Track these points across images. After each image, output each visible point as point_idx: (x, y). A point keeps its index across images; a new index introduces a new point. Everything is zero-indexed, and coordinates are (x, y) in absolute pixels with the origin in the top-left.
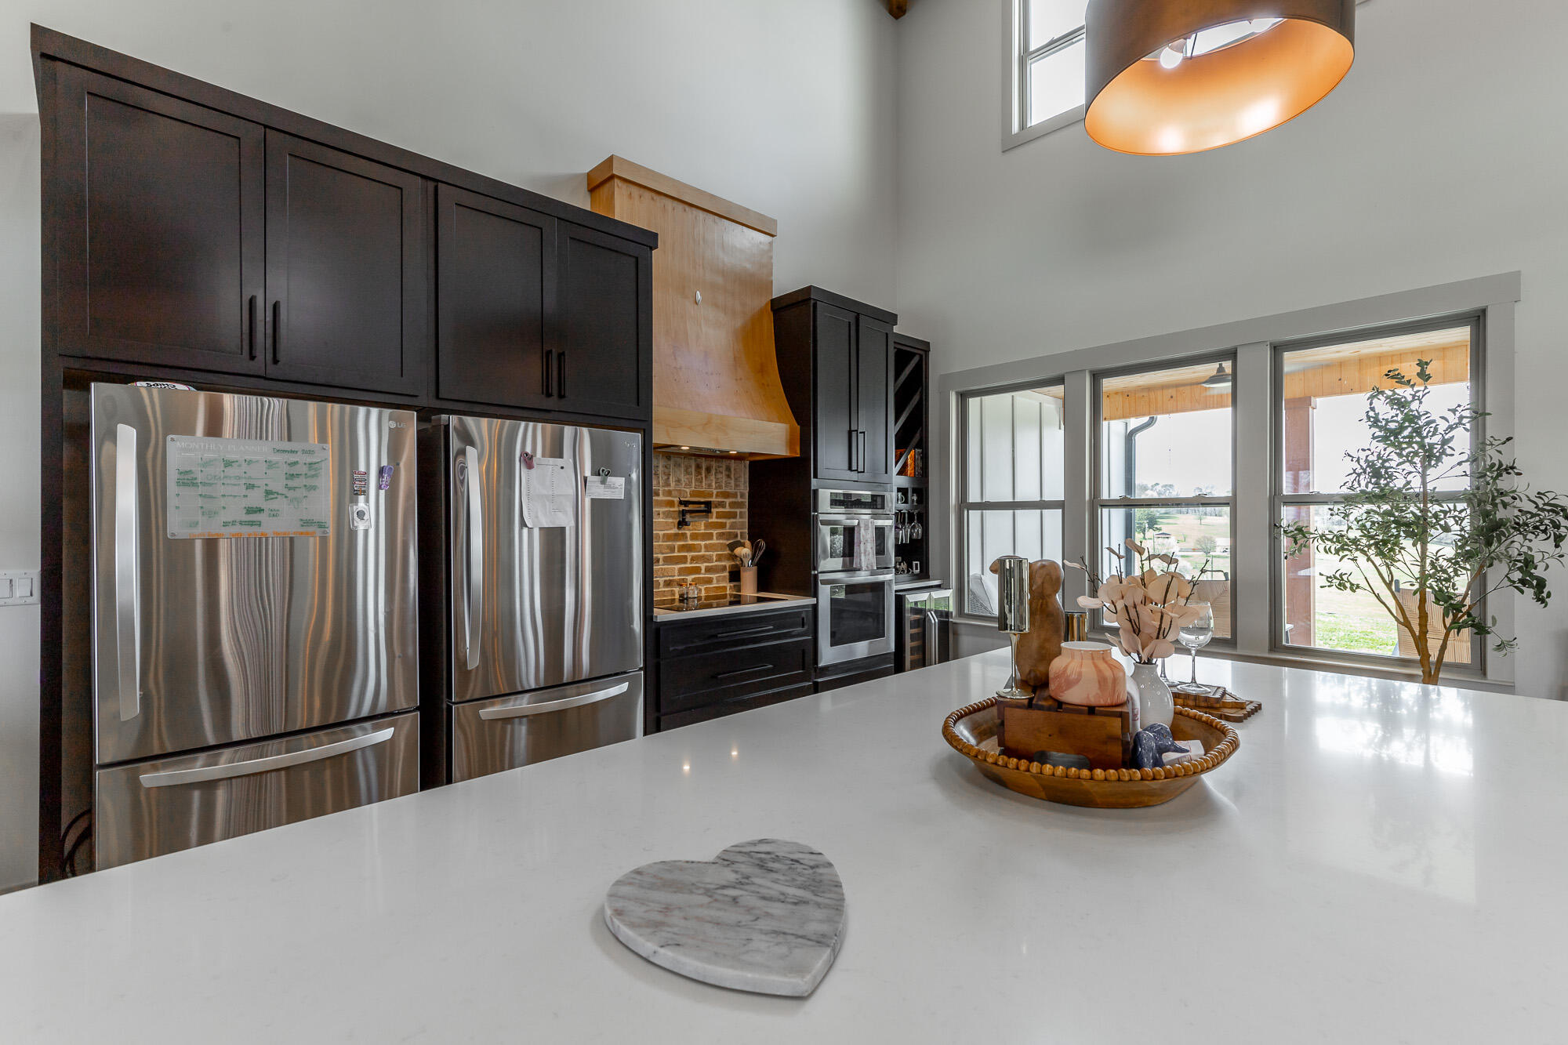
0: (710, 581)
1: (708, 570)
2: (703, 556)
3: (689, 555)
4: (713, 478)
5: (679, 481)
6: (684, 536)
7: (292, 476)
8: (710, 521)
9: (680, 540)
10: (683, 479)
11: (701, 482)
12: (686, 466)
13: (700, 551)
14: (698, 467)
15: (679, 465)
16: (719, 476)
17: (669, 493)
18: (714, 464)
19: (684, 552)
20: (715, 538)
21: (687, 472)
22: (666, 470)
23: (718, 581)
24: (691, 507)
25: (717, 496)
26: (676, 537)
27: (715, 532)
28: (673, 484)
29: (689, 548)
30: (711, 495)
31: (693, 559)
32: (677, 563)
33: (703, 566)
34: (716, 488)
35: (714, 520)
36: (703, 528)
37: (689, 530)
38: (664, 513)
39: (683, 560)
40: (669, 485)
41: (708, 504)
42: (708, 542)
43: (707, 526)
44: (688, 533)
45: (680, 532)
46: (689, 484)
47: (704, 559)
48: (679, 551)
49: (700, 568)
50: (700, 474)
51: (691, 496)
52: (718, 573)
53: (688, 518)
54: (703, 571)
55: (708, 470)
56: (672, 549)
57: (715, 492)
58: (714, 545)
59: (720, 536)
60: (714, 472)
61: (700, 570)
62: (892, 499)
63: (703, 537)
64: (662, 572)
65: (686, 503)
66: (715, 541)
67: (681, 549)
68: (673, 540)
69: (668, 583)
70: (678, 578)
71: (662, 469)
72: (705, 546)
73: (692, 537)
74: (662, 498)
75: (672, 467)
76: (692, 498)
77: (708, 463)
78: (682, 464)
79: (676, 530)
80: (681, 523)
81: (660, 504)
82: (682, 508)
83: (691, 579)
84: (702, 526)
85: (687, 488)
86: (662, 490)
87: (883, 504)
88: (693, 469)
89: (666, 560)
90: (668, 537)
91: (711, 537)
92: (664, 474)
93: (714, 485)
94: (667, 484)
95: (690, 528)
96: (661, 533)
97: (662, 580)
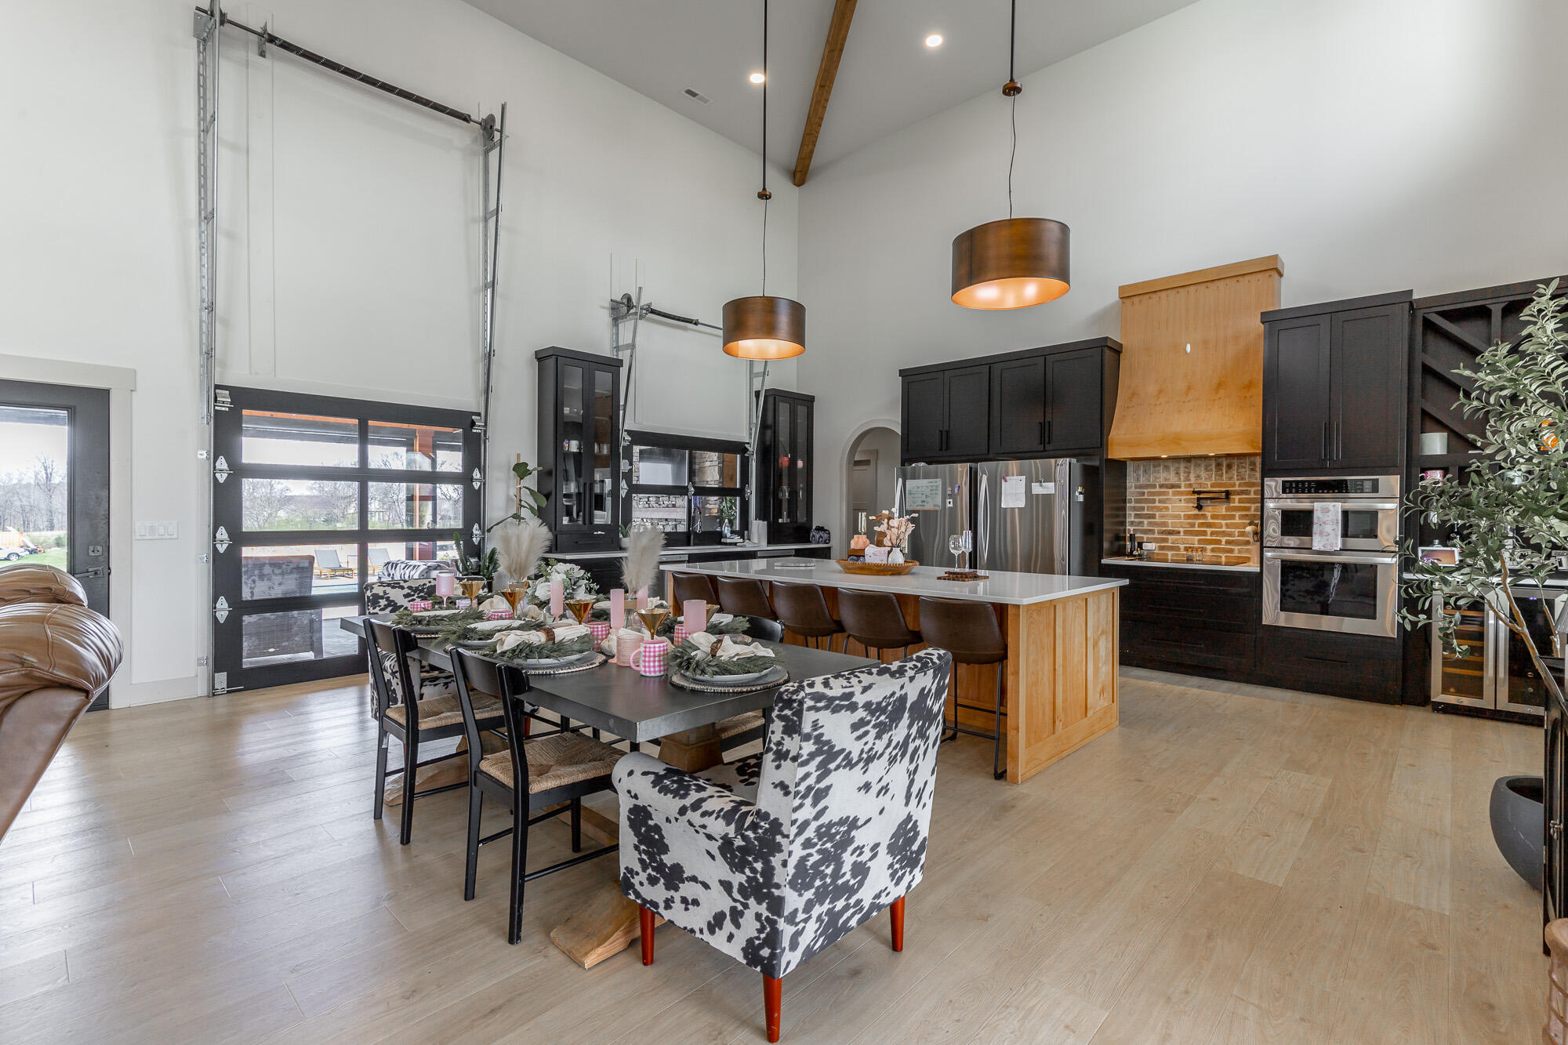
0: (1231, 551)
1: (1228, 542)
2: (1223, 532)
3: (1209, 530)
4: (1235, 471)
5: (1198, 477)
6: (1204, 516)
7: (932, 490)
8: (1232, 505)
9: (1200, 519)
10: (1203, 474)
11: (1222, 476)
12: (1206, 465)
13: (1221, 528)
14: (1219, 465)
15: (1199, 465)
16: (1243, 470)
17: (1190, 485)
18: (1235, 461)
19: (1204, 527)
20: (1237, 518)
21: (1206, 470)
23: (1239, 552)
25: (1240, 485)
26: (1196, 517)
27: (1237, 514)
29: (1209, 525)
30: (1234, 485)
31: (1212, 533)
32: (1196, 536)
33: (1224, 540)
34: (1238, 480)
35: (1237, 504)
36: (1224, 510)
37: (1209, 512)
38: (1185, 500)
39: (1204, 533)
40: (1190, 480)
41: (1228, 493)
42: (1229, 521)
43: (1227, 509)
44: (1209, 514)
45: (1200, 513)
46: (1210, 478)
47: (1224, 534)
48: (1199, 527)
49: (1220, 541)
50: (1221, 470)
51: (1212, 487)
52: (1239, 545)
53: (1203, 503)
54: (1223, 543)
55: (1229, 467)
56: (1193, 525)
57: (1237, 483)
58: (1236, 523)
59: (1241, 516)
60: (1236, 467)
61: (1219, 542)
62: (1392, 483)
63: (1224, 517)
64: (1182, 541)
65: (1199, 493)
66: (1237, 521)
67: (1201, 525)
68: (1193, 519)
69: (1186, 549)
70: (1197, 546)
71: (1182, 469)
72: (1227, 524)
73: (1213, 517)
74: (1183, 489)
75: (1192, 467)
76: (1209, 489)
77: (1228, 461)
78: (1203, 464)
79: (1196, 512)
80: (1200, 507)
81: (1182, 493)
82: (1196, 496)
83: (1209, 547)
84: (1222, 509)
85: (1207, 480)
86: (1183, 484)
87: (1375, 489)
88: (1213, 467)
89: (1186, 532)
90: (1188, 517)
91: (1233, 517)
92: (1185, 472)
93: (1235, 477)
94: (1187, 479)
95: (1209, 511)
96: (1182, 514)
97: (1182, 546)
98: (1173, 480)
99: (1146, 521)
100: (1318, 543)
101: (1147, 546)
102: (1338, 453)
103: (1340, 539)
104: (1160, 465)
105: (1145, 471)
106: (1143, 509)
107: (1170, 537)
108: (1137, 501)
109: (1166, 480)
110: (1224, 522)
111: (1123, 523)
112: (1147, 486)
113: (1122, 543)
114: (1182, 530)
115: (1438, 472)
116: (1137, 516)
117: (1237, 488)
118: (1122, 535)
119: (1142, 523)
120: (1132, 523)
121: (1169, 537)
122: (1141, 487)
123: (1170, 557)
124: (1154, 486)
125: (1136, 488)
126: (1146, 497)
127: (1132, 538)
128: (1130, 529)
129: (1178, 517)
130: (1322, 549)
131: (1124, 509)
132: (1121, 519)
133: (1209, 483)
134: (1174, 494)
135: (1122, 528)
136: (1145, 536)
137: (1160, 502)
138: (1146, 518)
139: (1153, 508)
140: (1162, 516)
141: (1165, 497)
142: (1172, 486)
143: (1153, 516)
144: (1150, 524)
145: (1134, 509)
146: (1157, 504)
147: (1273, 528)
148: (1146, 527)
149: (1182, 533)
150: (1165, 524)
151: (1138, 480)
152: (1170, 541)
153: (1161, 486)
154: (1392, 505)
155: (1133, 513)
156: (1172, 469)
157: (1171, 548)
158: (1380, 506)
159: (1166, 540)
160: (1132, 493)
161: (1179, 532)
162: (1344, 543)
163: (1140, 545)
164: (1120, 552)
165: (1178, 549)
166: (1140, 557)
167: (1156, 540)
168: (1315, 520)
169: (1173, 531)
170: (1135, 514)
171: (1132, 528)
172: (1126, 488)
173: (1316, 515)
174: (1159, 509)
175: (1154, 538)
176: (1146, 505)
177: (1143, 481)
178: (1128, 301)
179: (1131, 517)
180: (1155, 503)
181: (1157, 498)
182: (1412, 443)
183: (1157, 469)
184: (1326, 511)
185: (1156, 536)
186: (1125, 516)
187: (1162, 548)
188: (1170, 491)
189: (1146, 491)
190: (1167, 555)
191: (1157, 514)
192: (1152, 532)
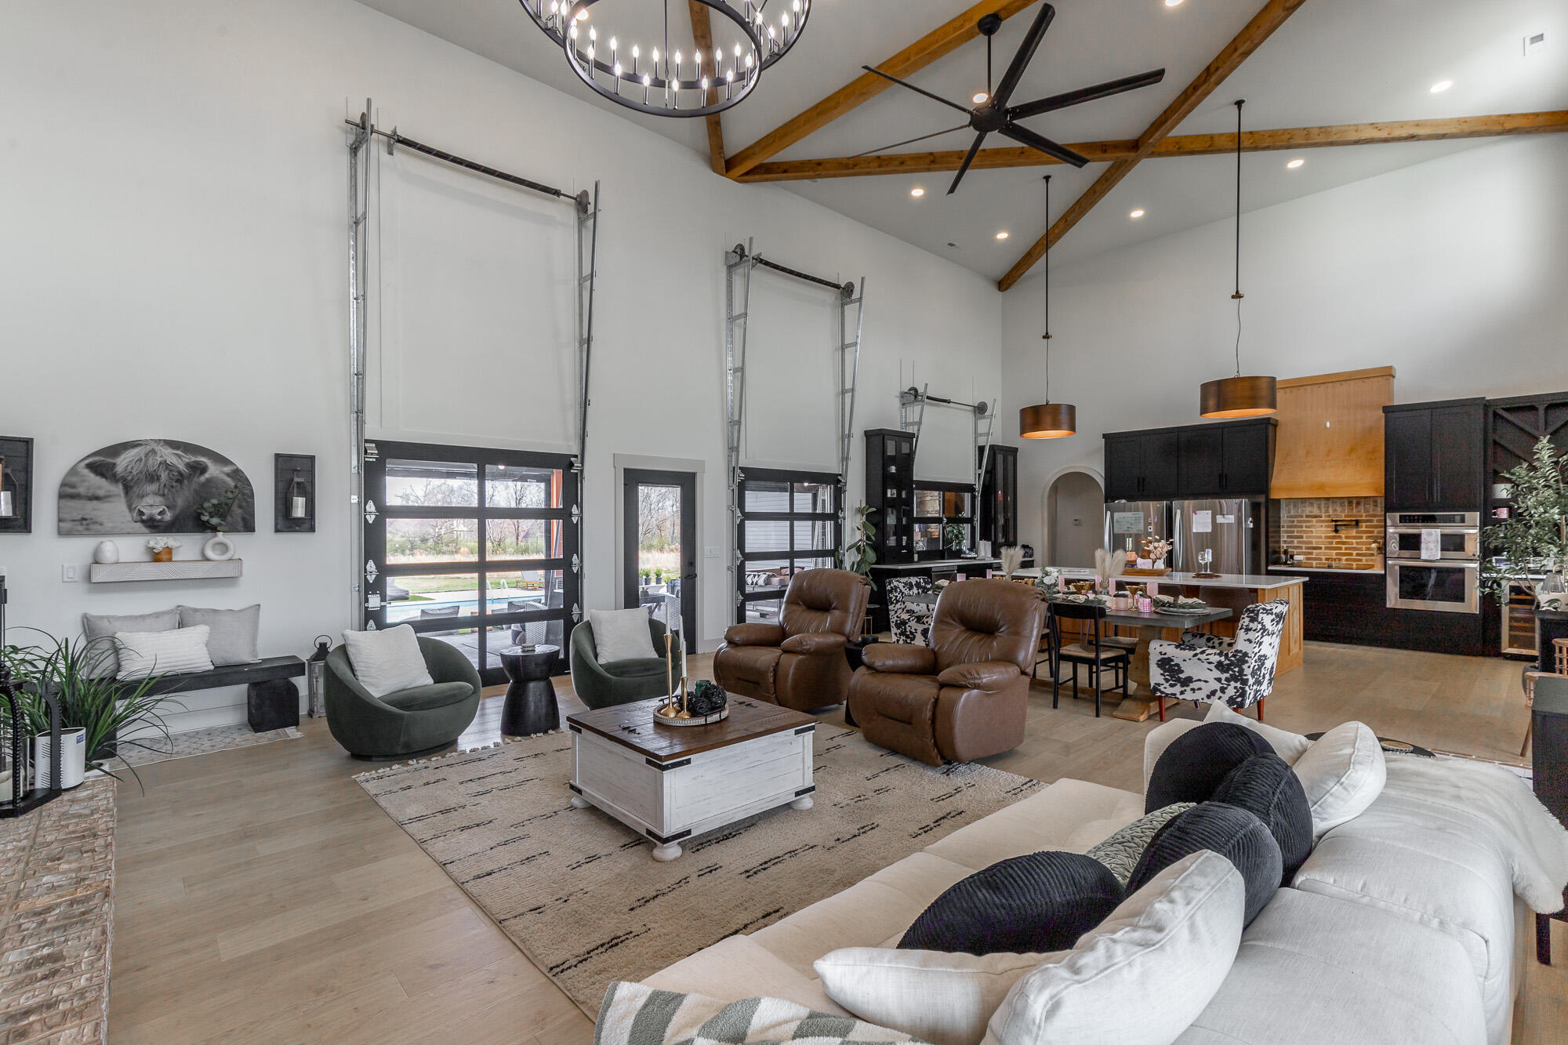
0: (1361, 560)
1: (1358, 555)
2: (1354, 548)
3: (1344, 546)
4: (1363, 507)
5: (1335, 510)
6: (1340, 537)
7: (1135, 520)
8: (1360, 529)
9: (1337, 539)
10: (1339, 509)
11: (1352, 509)
12: (1341, 503)
13: (1353, 545)
14: (1350, 504)
15: (1335, 503)
16: (1370, 507)
17: (1329, 516)
18: (1362, 501)
19: (1340, 544)
20: (1365, 538)
21: (1341, 506)
23: (1368, 560)
24: (1338, 523)
25: (1366, 516)
26: (1334, 537)
27: (1365, 535)
29: (1344, 543)
30: (1361, 516)
31: (1346, 549)
32: (1334, 550)
33: (1355, 553)
34: (1365, 512)
35: (1365, 529)
36: (1355, 533)
38: (1325, 525)
39: (1340, 549)
40: (1329, 512)
41: (1357, 522)
42: (1359, 540)
43: (1357, 532)
44: (1343, 536)
45: (1337, 535)
46: (1344, 511)
48: (1335, 545)
50: (1352, 506)
51: (1345, 517)
52: (1367, 556)
53: (1338, 528)
54: (1355, 555)
55: (1358, 504)
56: (1332, 543)
57: (1364, 514)
59: (1368, 537)
60: (1363, 504)
61: (1351, 554)
62: (1475, 517)
63: (1355, 538)
64: (1323, 554)
65: (1336, 521)
66: (1364, 540)
67: (1337, 543)
68: (1332, 539)
69: (1327, 559)
70: (1335, 557)
71: (1323, 505)
72: (1357, 543)
73: (1347, 537)
74: (1323, 519)
75: (1331, 505)
76: (1343, 519)
77: (1358, 500)
78: (1339, 502)
79: (1334, 534)
80: (1336, 531)
81: (1322, 521)
82: (1334, 523)
83: (1344, 558)
84: (1353, 532)
85: (1342, 514)
86: (1323, 515)
87: (1463, 520)
88: (1346, 504)
89: (1326, 548)
90: (1328, 537)
91: (1361, 538)
92: (1325, 507)
93: (1363, 511)
94: (1327, 511)
95: (1343, 534)
96: (1324, 535)
97: (1323, 558)
98: (1316, 512)
99: (1295, 541)
100: (1424, 555)
101: (1297, 558)
102: (1437, 497)
103: (1439, 552)
104: (1305, 503)
105: (1295, 506)
106: (1293, 532)
107: (1314, 551)
108: (1288, 527)
109: (1311, 512)
110: (1354, 541)
111: (1279, 542)
112: (1296, 517)
113: (1277, 555)
114: (1323, 546)
115: (1505, 509)
116: (1288, 537)
117: (1364, 518)
118: (1278, 550)
119: (1293, 541)
120: (1285, 542)
122: (1292, 517)
123: (1314, 565)
124: (1302, 517)
125: (1288, 517)
126: (1295, 524)
127: (1286, 552)
128: (1284, 546)
129: (1320, 537)
130: (1428, 558)
131: (1279, 532)
132: (1277, 539)
133: (1343, 515)
134: (1317, 522)
135: (1277, 545)
136: (1295, 551)
137: (1306, 527)
138: (1295, 538)
139: (1301, 532)
140: (1308, 537)
141: (1310, 524)
142: (1316, 517)
143: (1302, 537)
144: (1299, 542)
145: (1287, 532)
146: (1304, 529)
147: (1393, 546)
148: (1296, 545)
149: (1324, 549)
150: (1311, 542)
151: (1289, 512)
152: (1314, 554)
153: (1307, 516)
154: (1476, 531)
155: (1286, 535)
156: (1315, 505)
157: (1315, 559)
158: (1466, 531)
159: (1311, 553)
160: (1285, 521)
161: (1321, 548)
162: (1441, 554)
163: (1292, 557)
164: (1277, 562)
165: (1321, 559)
166: (1292, 565)
167: (1304, 553)
168: (1423, 540)
169: (1317, 547)
171: (1285, 545)
172: (1280, 518)
173: (1423, 537)
174: (1306, 532)
175: (1302, 552)
176: (1295, 529)
177: (1293, 513)
178: (1281, 391)
179: (1284, 537)
180: (1302, 528)
181: (1304, 525)
182: (1488, 490)
183: (1304, 505)
184: (1430, 534)
185: (1304, 550)
186: (1280, 537)
187: (1308, 559)
188: (1314, 519)
189: (1295, 519)
190: (1312, 563)
191: (1305, 535)
192: (1301, 548)
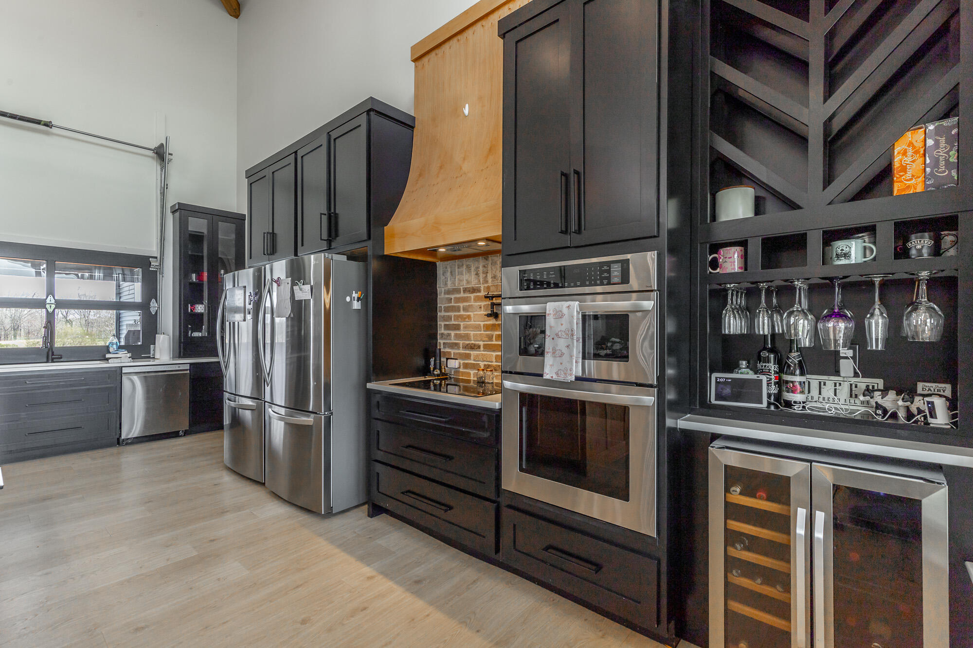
5: (494, 277)
9: (496, 330)
10: (498, 274)
15: (496, 263)
17: (487, 288)
19: (499, 341)
22: (485, 269)
26: (493, 327)
28: (490, 280)
32: (494, 351)
38: (482, 306)
40: (487, 282)
45: (497, 323)
48: (496, 340)
56: (491, 338)
67: (498, 337)
68: (491, 330)
70: (494, 364)
71: (481, 269)
74: (481, 293)
75: (490, 265)
79: (492, 321)
80: (497, 316)
81: (480, 299)
82: (492, 301)
86: (481, 287)
90: (487, 328)
92: (483, 273)
96: (482, 323)
97: (482, 364)
98: (474, 283)
99: (452, 334)
101: (454, 364)
104: (463, 265)
105: (451, 273)
106: (450, 318)
108: (445, 310)
109: (468, 282)
111: (434, 336)
112: (453, 291)
114: (481, 343)
116: (446, 327)
119: (449, 335)
120: (443, 336)
121: (472, 352)
122: (448, 292)
123: (472, 378)
124: (457, 291)
126: (453, 304)
129: (478, 327)
131: (435, 319)
132: (431, 332)
134: (475, 300)
135: (433, 340)
136: (452, 351)
137: (464, 310)
138: (452, 330)
139: (458, 317)
140: (466, 327)
141: (468, 304)
142: (474, 290)
143: (459, 328)
144: (456, 336)
145: (444, 318)
146: (462, 313)
148: (452, 341)
149: (482, 349)
150: (467, 337)
151: (446, 284)
152: (472, 357)
153: (465, 290)
155: (443, 324)
156: (472, 267)
157: (475, 366)
159: (468, 356)
161: (479, 347)
163: (447, 362)
167: (462, 356)
168: (548, 330)
169: (475, 345)
170: (445, 325)
171: (441, 342)
174: (463, 318)
175: (460, 354)
176: (454, 314)
177: (450, 286)
178: (420, 63)
179: (441, 328)
180: (459, 311)
181: (461, 305)
183: (460, 270)
185: (460, 351)
187: (466, 366)
188: (472, 296)
189: (453, 297)
190: (469, 374)
191: (462, 324)
192: (456, 345)
